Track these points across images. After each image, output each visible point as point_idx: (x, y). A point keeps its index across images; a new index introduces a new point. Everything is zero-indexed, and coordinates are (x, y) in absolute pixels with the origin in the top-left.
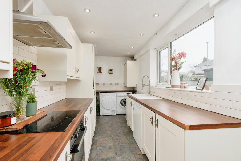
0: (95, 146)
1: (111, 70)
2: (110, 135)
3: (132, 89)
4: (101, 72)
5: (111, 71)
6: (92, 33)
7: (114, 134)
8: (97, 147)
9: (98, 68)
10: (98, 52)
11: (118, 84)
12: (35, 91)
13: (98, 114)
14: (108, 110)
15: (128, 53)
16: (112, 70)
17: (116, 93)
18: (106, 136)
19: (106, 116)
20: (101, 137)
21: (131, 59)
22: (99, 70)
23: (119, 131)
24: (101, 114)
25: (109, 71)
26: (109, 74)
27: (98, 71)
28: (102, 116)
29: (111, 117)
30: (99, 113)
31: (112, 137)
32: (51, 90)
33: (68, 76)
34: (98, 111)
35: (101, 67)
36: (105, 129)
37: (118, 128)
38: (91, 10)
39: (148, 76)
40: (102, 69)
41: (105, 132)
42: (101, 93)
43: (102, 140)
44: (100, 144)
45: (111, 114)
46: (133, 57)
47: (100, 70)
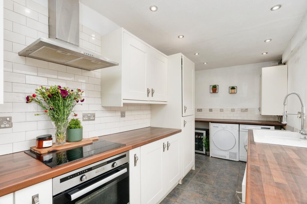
0: (173, 199)
1: (233, 88)
2: (206, 193)
3: (277, 120)
4: (217, 92)
5: (233, 90)
6: (181, 37)
7: (213, 192)
8: (176, 203)
9: (212, 87)
10: (207, 63)
11: (247, 109)
12: (96, 116)
13: (208, 155)
14: (223, 150)
15: (265, 54)
16: (236, 88)
17: (238, 125)
18: (198, 191)
19: (219, 160)
20: (190, 190)
21: (277, 63)
22: (212, 89)
23: (226, 191)
24: (211, 155)
25: (230, 90)
26: (230, 95)
27: (212, 91)
28: (213, 159)
29: (227, 162)
30: (208, 152)
31: (206, 196)
32: (123, 115)
33: (123, 99)
34: (207, 148)
35: (215, 85)
36: (205, 179)
37: (228, 184)
38: (158, 6)
39: (297, 92)
40: (217, 88)
41: (201, 185)
42: (211, 123)
43: (190, 194)
44: (183, 199)
45: (228, 158)
46: (280, 59)
47: (214, 89)
